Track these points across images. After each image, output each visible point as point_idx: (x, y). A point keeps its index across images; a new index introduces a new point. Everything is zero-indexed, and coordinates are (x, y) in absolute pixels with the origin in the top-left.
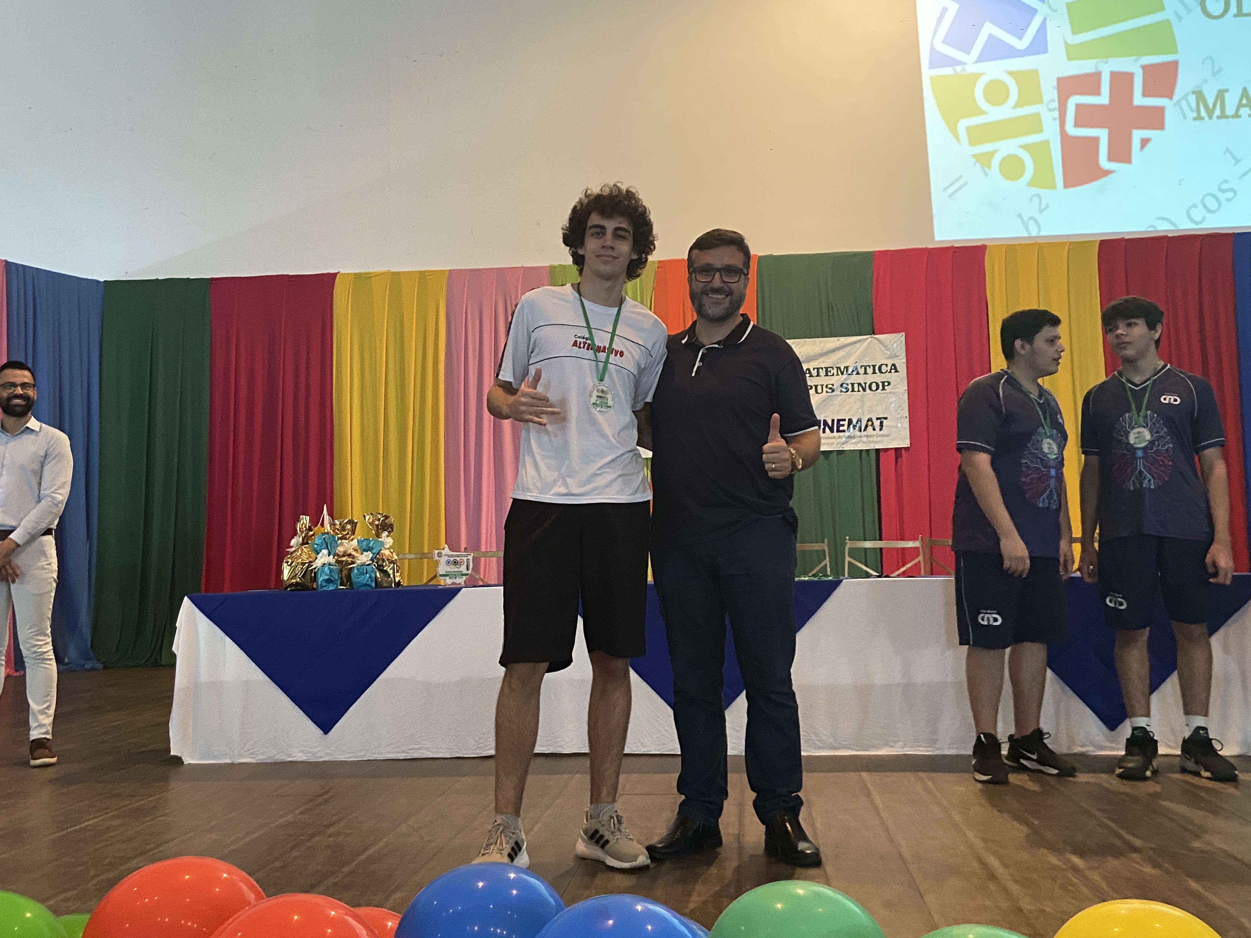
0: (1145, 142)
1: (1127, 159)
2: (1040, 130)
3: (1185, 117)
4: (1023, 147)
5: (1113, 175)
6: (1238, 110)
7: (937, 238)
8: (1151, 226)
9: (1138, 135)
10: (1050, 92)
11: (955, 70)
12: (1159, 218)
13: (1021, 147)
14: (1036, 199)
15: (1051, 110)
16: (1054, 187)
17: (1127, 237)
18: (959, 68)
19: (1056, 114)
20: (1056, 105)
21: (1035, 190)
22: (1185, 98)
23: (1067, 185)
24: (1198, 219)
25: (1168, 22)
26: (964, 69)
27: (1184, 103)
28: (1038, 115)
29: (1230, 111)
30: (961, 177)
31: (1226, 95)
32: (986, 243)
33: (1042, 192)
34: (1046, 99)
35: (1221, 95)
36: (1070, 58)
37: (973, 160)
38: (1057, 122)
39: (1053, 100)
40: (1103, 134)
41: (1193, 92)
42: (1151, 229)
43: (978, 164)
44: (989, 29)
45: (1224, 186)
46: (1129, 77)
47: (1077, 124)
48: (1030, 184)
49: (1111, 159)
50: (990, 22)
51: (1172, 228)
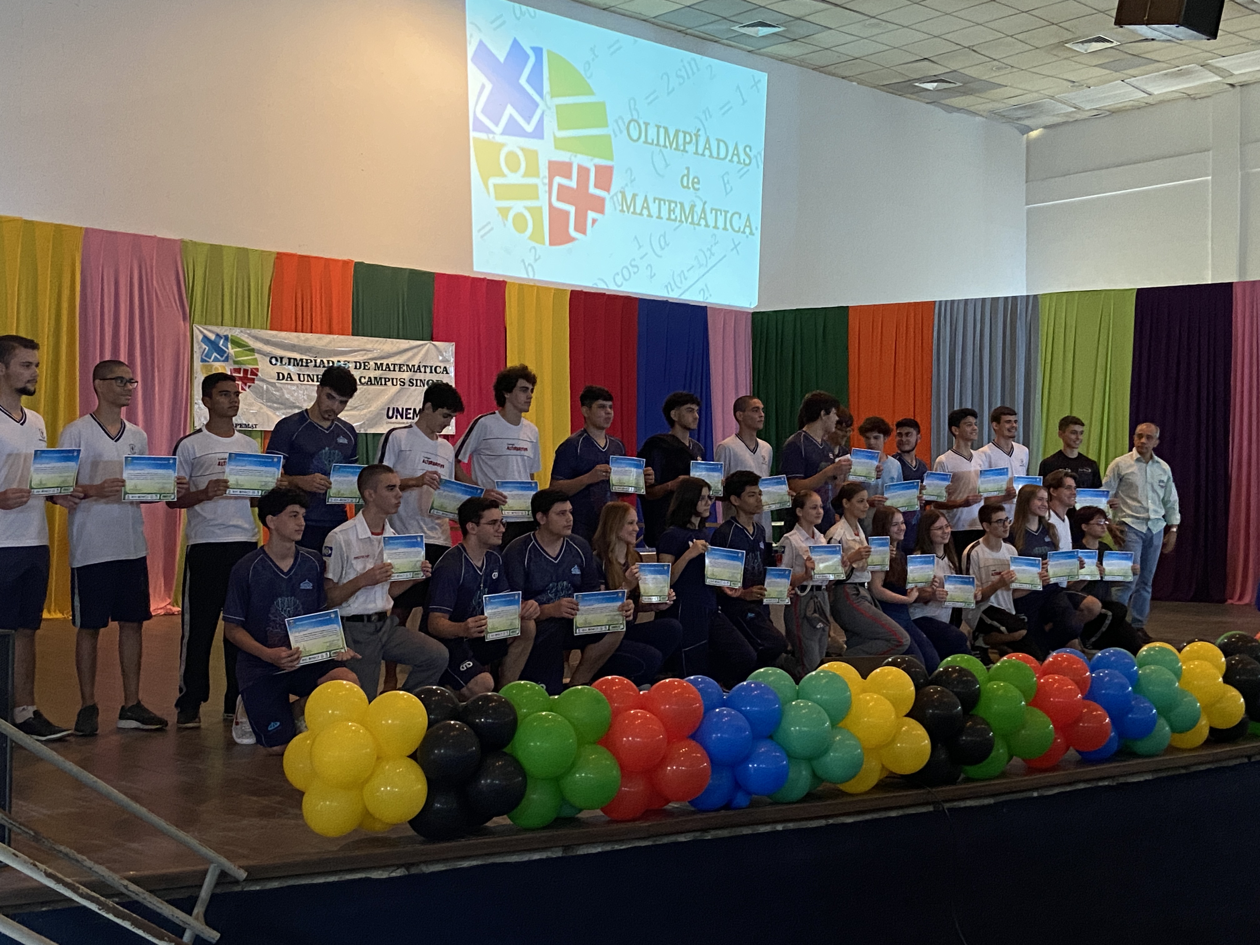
0: (594, 221)
1: (584, 232)
2: (537, 198)
3: (615, 208)
4: (528, 208)
5: (576, 242)
6: (642, 210)
7: (475, 269)
8: (596, 284)
9: (591, 215)
10: (544, 171)
11: (488, 137)
12: (600, 279)
13: (527, 208)
14: (533, 251)
15: (544, 184)
16: (544, 243)
17: (585, 290)
18: (491, 136)
19: (547, 188)
20: (546, 181)
21: (534, 244)
22: (616, 194)
23: (552, 243)
24: (619, 284)
25: (609, 136)
26: (494, 138)
27: (615, 198)
28: (536, 186)
29: (638, 211)
30: (489, 223)
31: (637, 198)
32: (506, 280)
33: (537, 245)
34: (541, 175)
35: (634, 196)
36: (556, 148)
37: (497, 212)
38: (547, 195)
39: (545, 177)
40: (572, 209)
41: (621, 192)
42: (595, 286)
43: (500, 216)
44: (510, 110)
45: (633, 263)
46: (588, 170)
47: (559, 199)
48: (531, 238)
49: (576, 229)
50: (512, 105)
51: (605, 287)
